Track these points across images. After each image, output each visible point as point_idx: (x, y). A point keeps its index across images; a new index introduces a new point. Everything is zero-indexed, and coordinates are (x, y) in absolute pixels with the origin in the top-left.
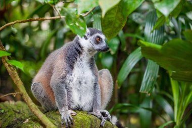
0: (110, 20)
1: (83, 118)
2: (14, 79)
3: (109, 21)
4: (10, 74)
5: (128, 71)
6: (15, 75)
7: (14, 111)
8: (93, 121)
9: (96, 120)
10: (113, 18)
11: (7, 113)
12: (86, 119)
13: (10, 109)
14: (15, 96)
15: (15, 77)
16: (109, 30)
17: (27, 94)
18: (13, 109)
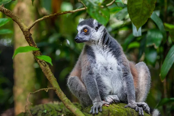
0: (137, 7)
1: (119, 111)
2: (47, 75)
3: (136, 9)
4: (43, 71)
5: (170, 64)
6: (48, 71)
7: (56, 110)
8: (130, 114)
9: (133, 112)
10: (140, 5)
11: (50, 113)
12: (122, 111)
13: (53, 109)
14: (47, 91)
15: (48, 73)
16: (136, 18)
17: (60, 89)
18: (56, 108)
